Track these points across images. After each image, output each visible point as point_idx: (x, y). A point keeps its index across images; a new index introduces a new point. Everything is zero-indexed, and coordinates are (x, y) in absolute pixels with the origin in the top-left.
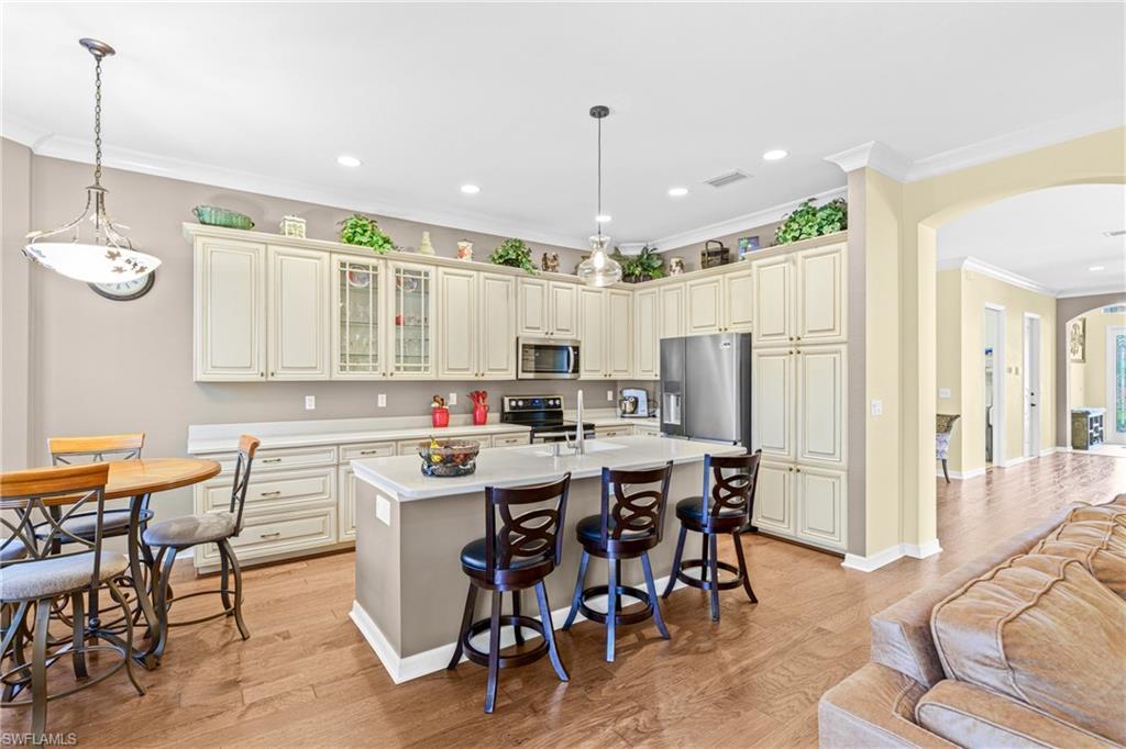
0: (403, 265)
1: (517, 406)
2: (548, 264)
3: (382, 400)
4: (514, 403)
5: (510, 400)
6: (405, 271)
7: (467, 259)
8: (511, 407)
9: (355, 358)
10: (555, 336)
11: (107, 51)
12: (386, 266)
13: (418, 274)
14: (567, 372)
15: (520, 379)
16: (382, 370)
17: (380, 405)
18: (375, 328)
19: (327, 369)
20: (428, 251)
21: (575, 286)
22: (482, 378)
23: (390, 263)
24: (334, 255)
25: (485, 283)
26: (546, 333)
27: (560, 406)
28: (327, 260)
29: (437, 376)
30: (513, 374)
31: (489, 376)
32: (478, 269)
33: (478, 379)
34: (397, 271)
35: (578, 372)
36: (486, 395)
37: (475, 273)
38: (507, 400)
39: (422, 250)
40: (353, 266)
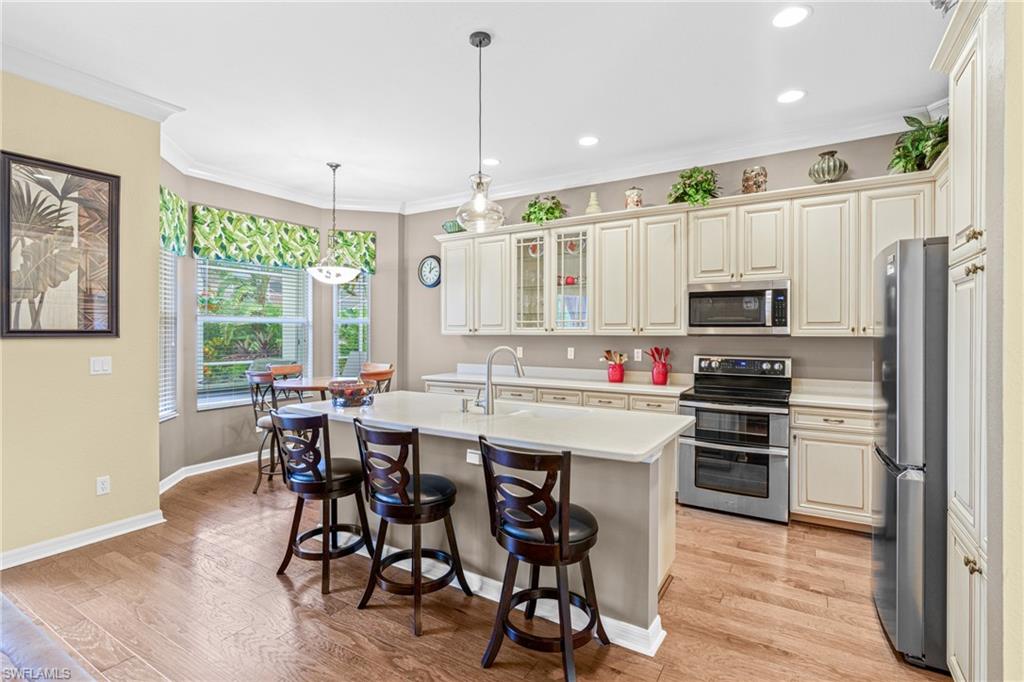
0: (563, 231)
1: (709, 368)
2: (751, 184)
3: (571, 353)
4: (703, 364)
5: (701, 360)
6: (566, 236)
7: (632, 208)
8: (701, 369)
9: (531, 316)
10: (745, 278)
11: (337, 166)
12: (550, 235)
13: (577, 235)
14: (764, 325)
15: (690, 335)
16: (546, 326)
17: (569, 357)
18: (542, 290)
19: (508, 326)
20: (593, 210)
21: (788, 203)
22: (641, 334)
23: (553, 231)
24: (513, 235)
25: (646, 229)
26: (732, 276)
27: (783, 372)
28: (508, 241)
29: (594, 331)
30: (682, 329)
31: (651, 331)
32: (637, 216)
33: (636, 334)
34: (559, 237)
35: (785, 325)
36: (668, 352)
37: (634, 222)
38: (696, 359)
39: (588, 210)
40: (526, 241)
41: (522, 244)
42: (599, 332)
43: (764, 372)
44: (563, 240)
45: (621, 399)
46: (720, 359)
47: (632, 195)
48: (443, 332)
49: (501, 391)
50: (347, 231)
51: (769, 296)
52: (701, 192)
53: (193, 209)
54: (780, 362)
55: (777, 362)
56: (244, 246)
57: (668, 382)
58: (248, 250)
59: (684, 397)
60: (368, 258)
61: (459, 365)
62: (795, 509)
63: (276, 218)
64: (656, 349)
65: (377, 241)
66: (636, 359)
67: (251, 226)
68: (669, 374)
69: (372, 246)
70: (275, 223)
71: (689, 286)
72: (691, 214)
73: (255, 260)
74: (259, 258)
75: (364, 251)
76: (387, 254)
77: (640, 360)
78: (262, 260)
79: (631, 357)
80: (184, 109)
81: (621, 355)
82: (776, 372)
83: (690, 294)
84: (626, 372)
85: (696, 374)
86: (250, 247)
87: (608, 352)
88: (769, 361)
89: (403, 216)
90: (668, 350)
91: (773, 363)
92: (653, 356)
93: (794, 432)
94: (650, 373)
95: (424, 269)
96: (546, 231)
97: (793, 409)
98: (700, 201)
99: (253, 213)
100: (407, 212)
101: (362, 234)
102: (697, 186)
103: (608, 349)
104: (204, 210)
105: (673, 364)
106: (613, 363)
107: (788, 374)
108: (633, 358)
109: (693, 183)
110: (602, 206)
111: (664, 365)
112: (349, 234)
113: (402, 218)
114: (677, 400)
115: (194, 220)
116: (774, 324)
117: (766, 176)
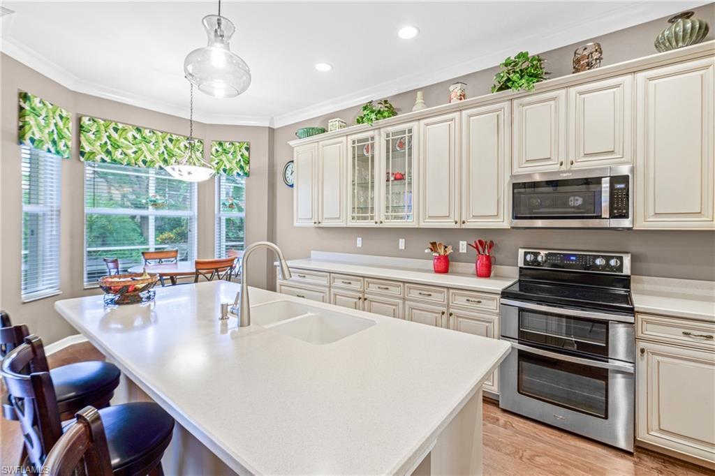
0: (391, 129)
1: (535, 262)
2: (583, 64)
3: (402, 244)
4: (528, 258)
5: (526, 254)
6: (394, 134)
7: (455, 101)
8: (526, 262)
9: (364, 209)
10: (576, 166)
12: (380, 134)
13: (404, 132)
14: (599, 217)
15: (513, 228)
16: (376, 219)
17: (400, 248)
18: (373, 187)
19: (344, 219)
20: (419, 108)
21: (629, 77)
22: (464, 226)
23: (382, 131)
24: (349, 137)
25: (469, 122)
26: (561, 164)
27: (620, 268)
28: (345, 142)
29: (419, 224)
30: (505, 221)
31: (472, 224)
32: (460, 109)
33: (457, 226)
34: (388, 135)
35: (626, 216)
36: (491, 245)
37: (456, 115)
38: (521, 252)
39: (414, 109)
40: (359, 141)
41: (356, 144)
42: (423, 225)
43: (597, 267)
44: (391, 138)
45: (441, 292)
46: (547, 252)
47: (456, 90)
48: (296, 224)
49: (334, 278)
50: (226, 142)
51: (606, 184)
52: (526, 77)
53: (79, 120)
54: (617, 257)
55: (613, 257)
56: (130, 152)
57: (492, 274)
58: (133, 155)
59: (506, 294)
60: (242, 163)
61: (312, 252)
62: (643, 436)
63: (162, 130)
64: (480, 242)
65: (252, 150)
66: (461, 251)
67: (137, 136)
68: (492, 267)
69: (246, 154)
70: (160, 134)
71: (512, 176)
72: (515, 102)
73: (141, 163)
74: (145, 162)
75: (239, 157)
76: (259, 160)
77: (465, 251)
78: (148, 164)
79: (456, 249)
80: (13, 12)
81: (446, 247)
82: (612, 268)
83: (514, 184)
84: (451, 263)
85: (520, 268)
86: (135, 153)
87: (434, 244)
88: (603, 257)
89: (273, 130)
90: (492, 242)
91: (608, 259)
92: (477, 248)
93: (641, 345)
94: (474, 265)
95: (287, 172)
96: (376, 131)
97: (640, 317)
98: (525, 85)
99: (139, 124)
100: (276, 126)
101: (238, 144)
102: (522, 73)
103: (434, 241)
104: (89, 120)
105: (497, 256)
106: (438, 255)
107: (627, 271)
108: (458, 250)
109: (518, 70)
110: (427, 103)
111: (488, 258)
112: (227, 144)
113: (272, 131)
114: (498, 297)
115: (80, 128)
116: (612, 216)
117: (601, 53)
